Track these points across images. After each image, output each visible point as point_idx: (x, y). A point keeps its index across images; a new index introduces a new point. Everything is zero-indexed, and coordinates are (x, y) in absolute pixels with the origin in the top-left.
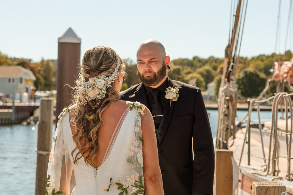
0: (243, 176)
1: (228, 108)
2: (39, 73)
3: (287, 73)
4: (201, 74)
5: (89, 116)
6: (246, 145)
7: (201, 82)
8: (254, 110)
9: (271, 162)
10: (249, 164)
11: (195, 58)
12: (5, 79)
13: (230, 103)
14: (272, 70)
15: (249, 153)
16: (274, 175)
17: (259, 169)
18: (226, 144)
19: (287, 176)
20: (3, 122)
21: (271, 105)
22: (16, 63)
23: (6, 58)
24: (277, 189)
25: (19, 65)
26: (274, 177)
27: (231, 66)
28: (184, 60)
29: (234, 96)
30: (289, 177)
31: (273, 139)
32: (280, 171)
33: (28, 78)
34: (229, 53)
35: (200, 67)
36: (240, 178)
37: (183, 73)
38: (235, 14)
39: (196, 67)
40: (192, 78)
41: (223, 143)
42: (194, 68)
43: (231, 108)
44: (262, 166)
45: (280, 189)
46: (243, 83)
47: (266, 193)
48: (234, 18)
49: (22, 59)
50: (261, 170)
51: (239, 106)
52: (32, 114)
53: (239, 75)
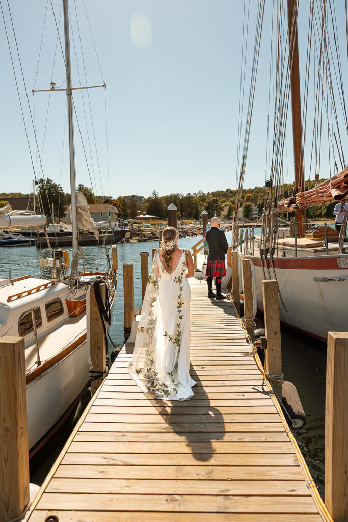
2: (119, 207)
4: (232, 202)
11: (228, 190)
28: (220, 192)
33: (113, 212)
35: (232, 197)
39: (229, 197)
40: (226, 206)
42: (227, 198)
52: (124, 236)
53: (260, 202)
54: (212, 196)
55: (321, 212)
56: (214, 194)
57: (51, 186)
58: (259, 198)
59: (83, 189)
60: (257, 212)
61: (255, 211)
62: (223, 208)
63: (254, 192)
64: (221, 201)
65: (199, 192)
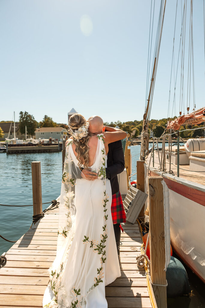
0: (151, 171)
1: (145, 142)
3: (173, 126)
4: (138, 128)
5: (83, 147)
6: (152, 158)
7: (138, 131)
8: (155, 142)
9: (162, 165)
10: (154, 167)
11: (135, 121)
12: (56, 132)
13: (146, 139)
14: (166, 125)
15: (153, 161)
16: (164, 171)
17: (157, 168)
18: (144, 158)
19: (169, 171)
20: (55, 151)
21: (168, 140)
22: (60, 126)
23: (56, 123)
24: (159, 179)
25: (61, 126)
26: (164, 172)
27: (146, 123)
28: (130, 122)
29: (147, 136)
30: (170, 172)
31: (163, 154)
32: (166, 169)
33: (65, 132)
34: (145, 117)
35: (138, 125)
36: (149, 173)
37: (130, 128)
38: (148, 99)
39: (136, 125)
40: (134, 130)
41: (143, 157)
42: (135, 125)
43: (146, 142)
44: (159, 167)
45: (160, 179)
46: (156, 131)
47: (154, 181)
48: (148, 101)
49: (62, 124)
50: (158, 169)
51: (150, 141)
53: (154, 128)
54: (126, 124)
55: (190, 135)
56: (127, 123)
57: (27, 116)
58: (154, 126)
59: (47, 118)
60: (152, 134)
61: (152, 133)
62: (132, 131)
63: (150, 122)
64: (131, 127)
65: (118, 122)
